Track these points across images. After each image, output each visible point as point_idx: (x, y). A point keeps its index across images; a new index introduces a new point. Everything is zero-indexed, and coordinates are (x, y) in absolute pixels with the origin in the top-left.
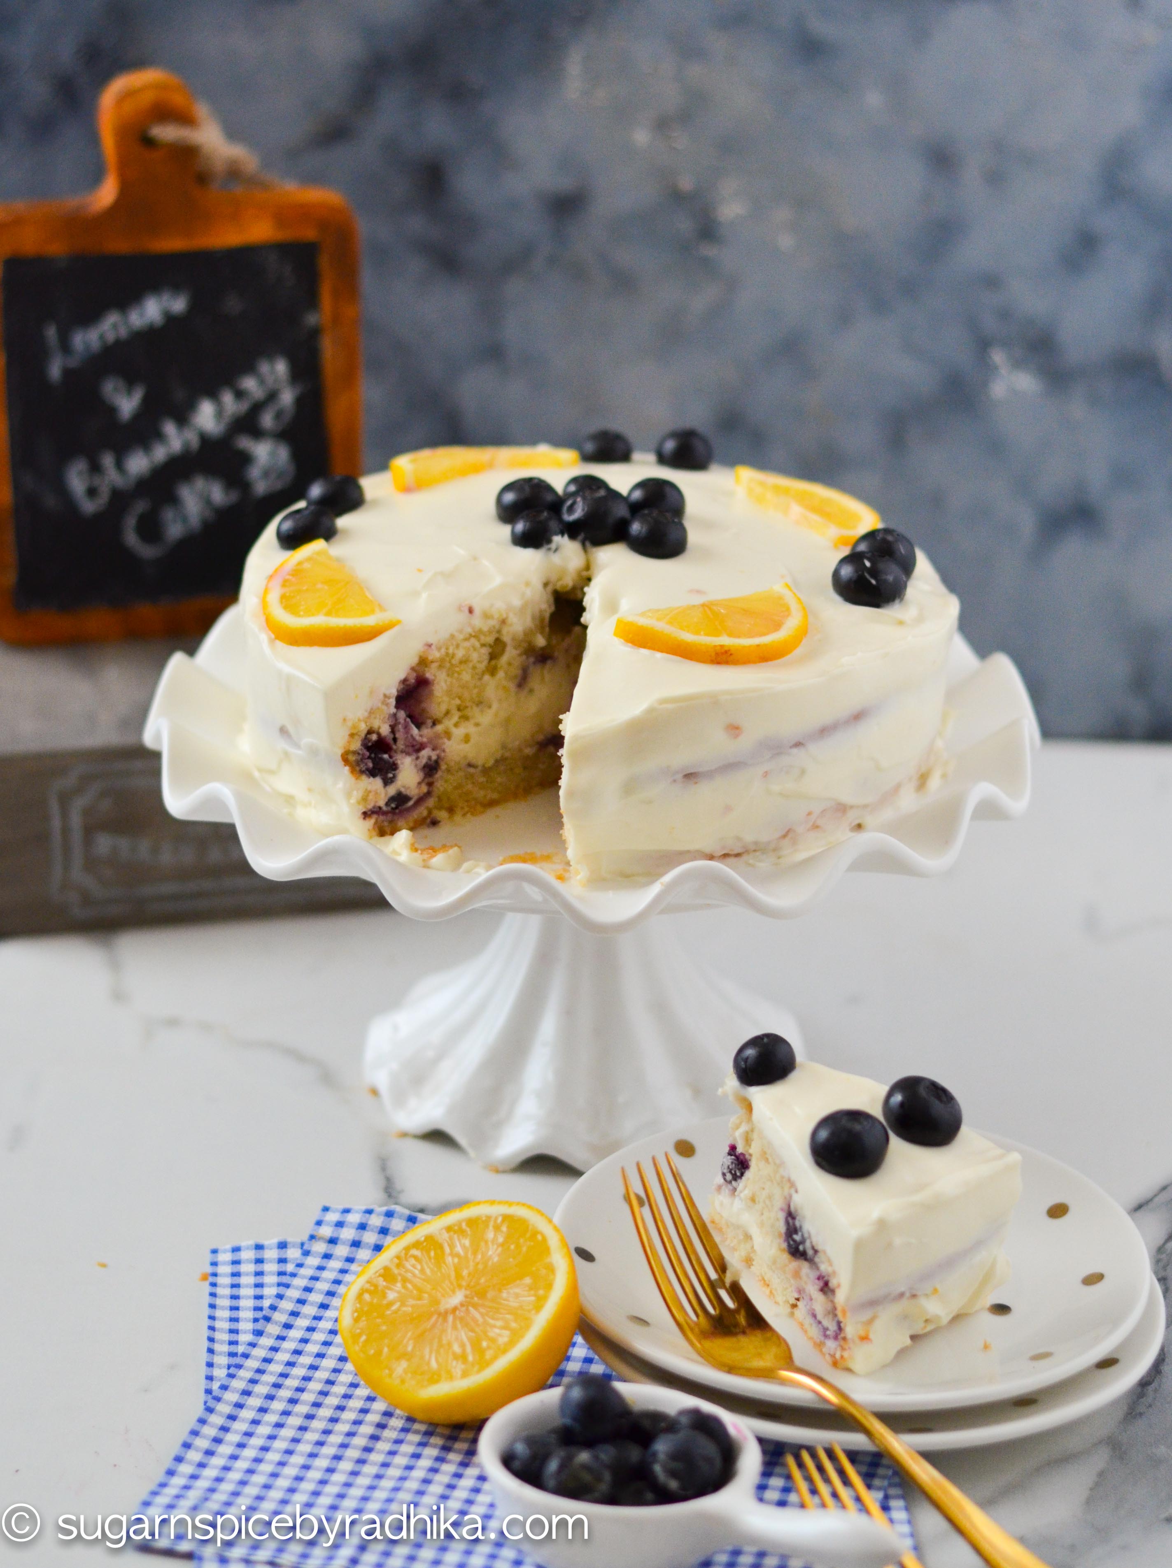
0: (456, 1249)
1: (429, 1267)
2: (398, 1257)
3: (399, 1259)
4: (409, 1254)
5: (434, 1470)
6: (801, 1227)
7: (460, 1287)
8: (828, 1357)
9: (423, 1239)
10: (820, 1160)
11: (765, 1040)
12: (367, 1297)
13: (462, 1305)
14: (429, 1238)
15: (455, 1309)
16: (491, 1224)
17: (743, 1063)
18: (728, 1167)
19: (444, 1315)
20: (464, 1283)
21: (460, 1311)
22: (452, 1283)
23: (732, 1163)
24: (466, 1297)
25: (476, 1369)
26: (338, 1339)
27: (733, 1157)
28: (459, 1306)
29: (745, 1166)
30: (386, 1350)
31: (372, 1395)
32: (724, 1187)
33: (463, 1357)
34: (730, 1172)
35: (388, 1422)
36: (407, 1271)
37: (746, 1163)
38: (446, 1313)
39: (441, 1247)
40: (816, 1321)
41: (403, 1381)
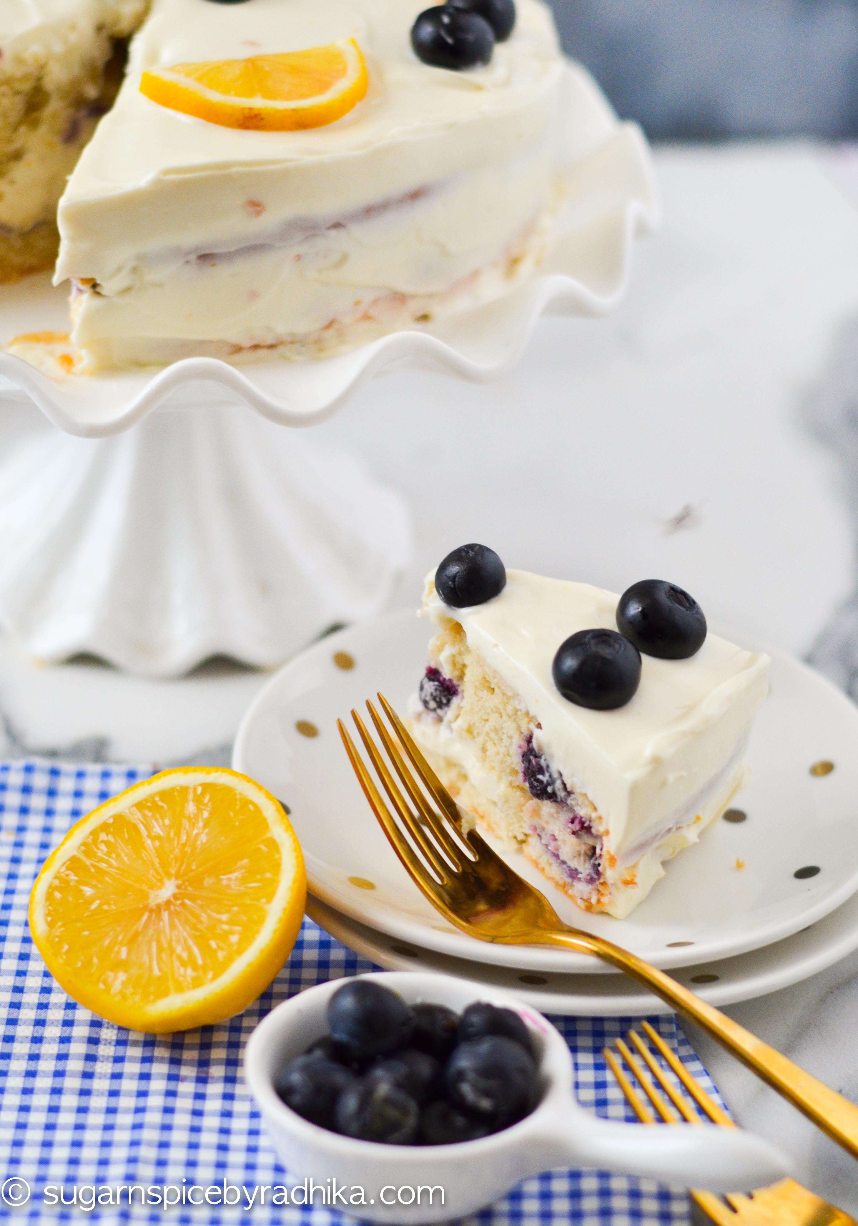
0: (155, 830)
1: (126, 855)
2: (84, 844)
3: (87, 848)
4: (100, 840)
5: (171, 1094)
6: (548, 766)
7: (169, 875)
8: (579, 902)
9: (111, 820)
10: (570, 692)
11: (471, 554)
12: (57, 895)
13: (175, 897)
14: (119, 819)
15: (168, 903)
16: (191, 796)
17: (450, 583)
18: (432, 694)
19: (158, 910)
20: (173, 872)
21: (175, 905)
22: (158, 872)
23: (436, 690)
24: (178, 887)
25: (210, 975)
26: (34, 950)
27: (436, 683)
28: (172, 899)
29: (452, 693)
30: (95, 960)
31: (71, 1001)
32: (424, 715)
33: (191, 962)
34: (434, 699)
35: (100, 1035)
36: (101, 860)
37: (453, 689)
38: (159, 906)
39: (135, 827)
40: (559, 861)
41: (124, 997)
